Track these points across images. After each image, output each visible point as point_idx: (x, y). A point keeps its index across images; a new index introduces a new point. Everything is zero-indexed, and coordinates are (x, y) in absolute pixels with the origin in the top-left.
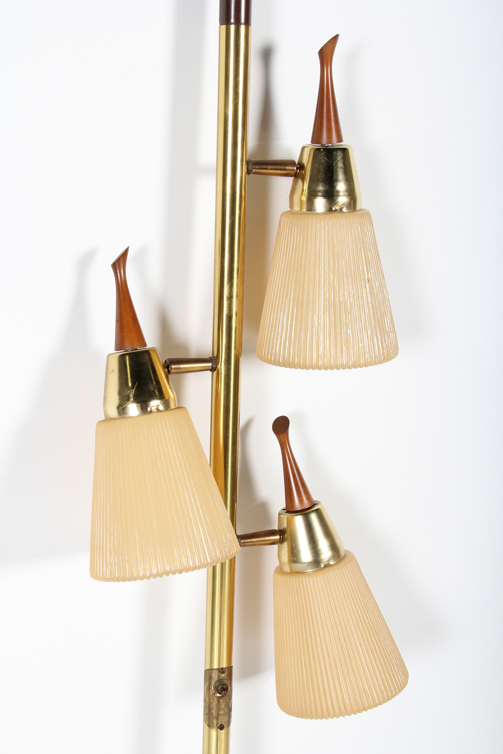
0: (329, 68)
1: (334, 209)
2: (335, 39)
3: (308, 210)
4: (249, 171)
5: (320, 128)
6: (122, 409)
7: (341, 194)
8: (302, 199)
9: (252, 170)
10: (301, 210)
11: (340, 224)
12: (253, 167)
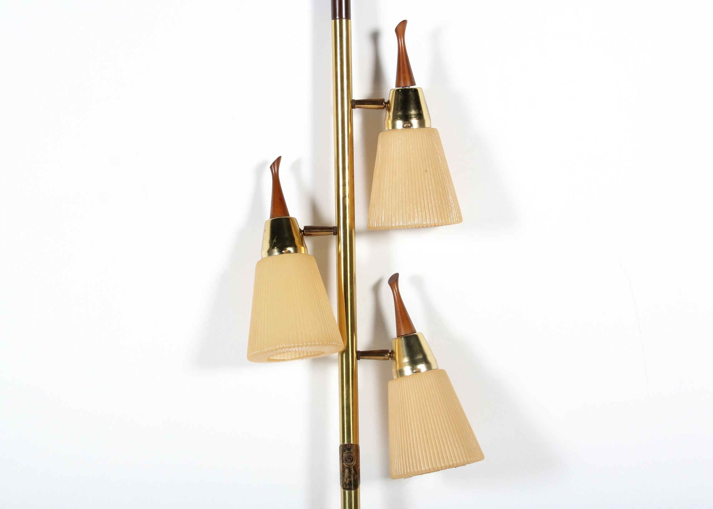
0: (402, 40)
4: (352, 107)
6: (270, 253)
7: (413, 116)
8: (389, 122)
9: (355, 106)
12: (356, 103)
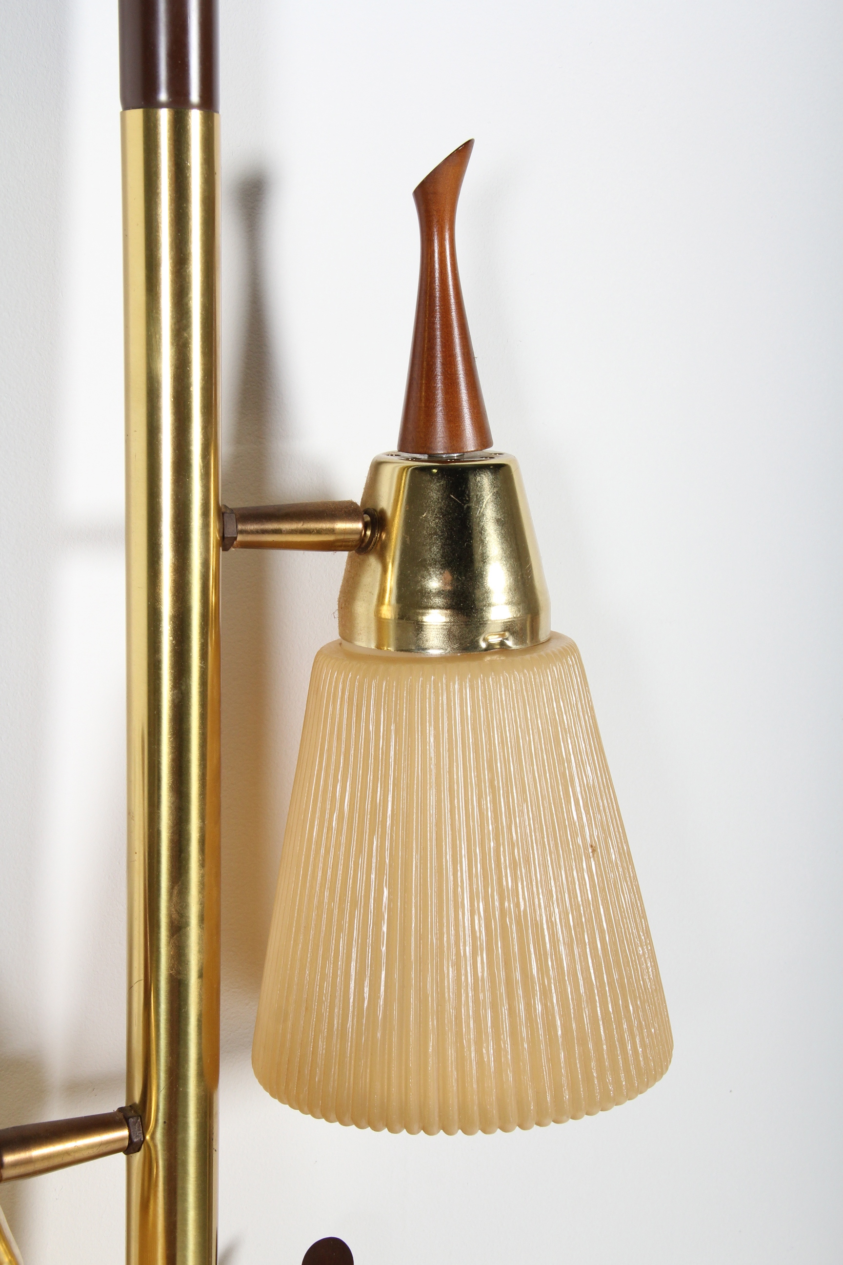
0: (447, 237)
1: (483, 645)
2: (463, 152)
3: (400, 649)
4: (226, 541)
5: (426, 406)
8: (383, 616)
9: (236, 538)
10: (379, 646)
11: (506, 687)
12: (240, 527)
